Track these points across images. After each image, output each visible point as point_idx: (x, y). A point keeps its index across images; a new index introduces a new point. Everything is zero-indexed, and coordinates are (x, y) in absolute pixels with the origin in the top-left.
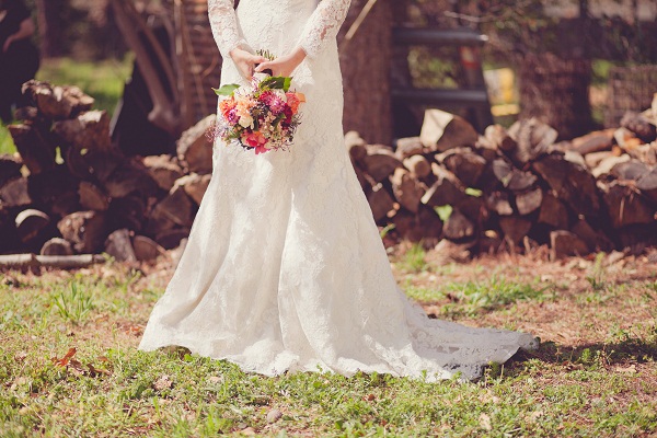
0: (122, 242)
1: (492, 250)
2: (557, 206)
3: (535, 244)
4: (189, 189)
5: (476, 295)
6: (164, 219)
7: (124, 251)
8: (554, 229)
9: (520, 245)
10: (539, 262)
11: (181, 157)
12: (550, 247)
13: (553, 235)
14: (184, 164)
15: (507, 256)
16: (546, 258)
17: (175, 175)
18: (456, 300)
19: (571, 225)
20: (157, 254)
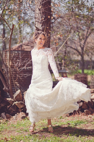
0: (4, 115)
1: (74, 114)
2: (85, 105)
3: (82, 112)
4: (16, 104)
5: (73, 123)
6: (11, 110)
7: (4, 117)
8: (85, 109)
9: (79, 113)
10: (83, 116)
11: (14, 98)
12: (84, 113)
13: (85, 111)
14: (15, 100)
15: (76, 115)
16: (84, 115)
17: (13, 102)
18: (70, 124)
19: (88, 108)
20: (11, 117)
